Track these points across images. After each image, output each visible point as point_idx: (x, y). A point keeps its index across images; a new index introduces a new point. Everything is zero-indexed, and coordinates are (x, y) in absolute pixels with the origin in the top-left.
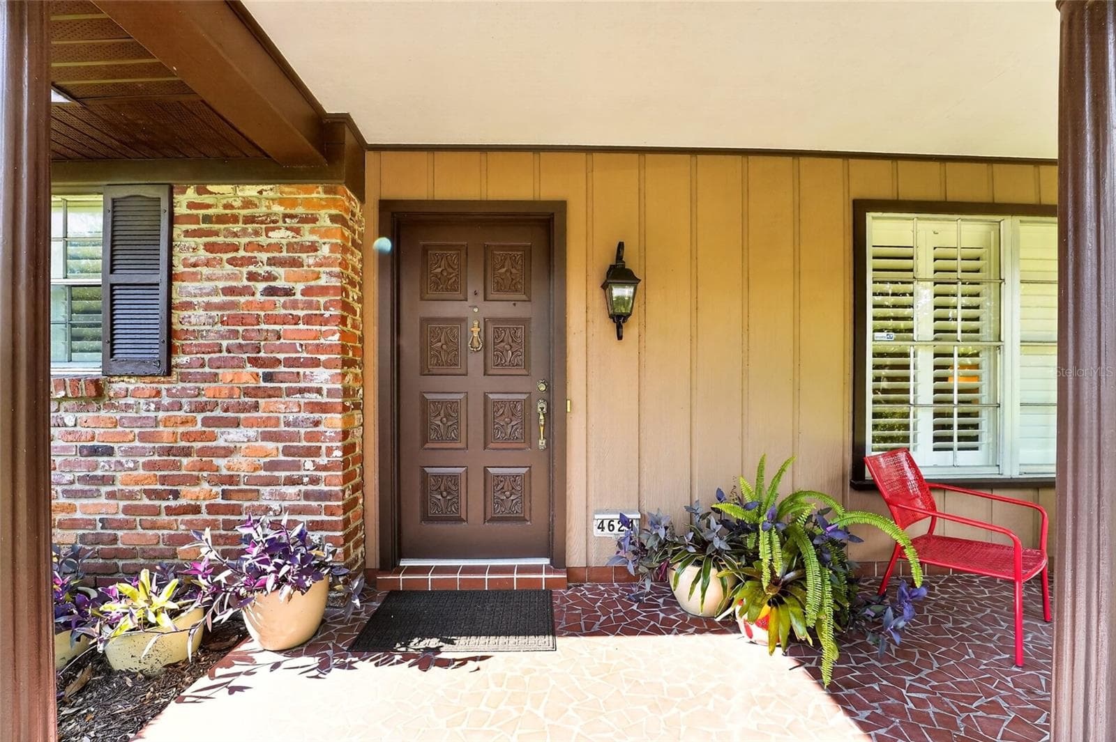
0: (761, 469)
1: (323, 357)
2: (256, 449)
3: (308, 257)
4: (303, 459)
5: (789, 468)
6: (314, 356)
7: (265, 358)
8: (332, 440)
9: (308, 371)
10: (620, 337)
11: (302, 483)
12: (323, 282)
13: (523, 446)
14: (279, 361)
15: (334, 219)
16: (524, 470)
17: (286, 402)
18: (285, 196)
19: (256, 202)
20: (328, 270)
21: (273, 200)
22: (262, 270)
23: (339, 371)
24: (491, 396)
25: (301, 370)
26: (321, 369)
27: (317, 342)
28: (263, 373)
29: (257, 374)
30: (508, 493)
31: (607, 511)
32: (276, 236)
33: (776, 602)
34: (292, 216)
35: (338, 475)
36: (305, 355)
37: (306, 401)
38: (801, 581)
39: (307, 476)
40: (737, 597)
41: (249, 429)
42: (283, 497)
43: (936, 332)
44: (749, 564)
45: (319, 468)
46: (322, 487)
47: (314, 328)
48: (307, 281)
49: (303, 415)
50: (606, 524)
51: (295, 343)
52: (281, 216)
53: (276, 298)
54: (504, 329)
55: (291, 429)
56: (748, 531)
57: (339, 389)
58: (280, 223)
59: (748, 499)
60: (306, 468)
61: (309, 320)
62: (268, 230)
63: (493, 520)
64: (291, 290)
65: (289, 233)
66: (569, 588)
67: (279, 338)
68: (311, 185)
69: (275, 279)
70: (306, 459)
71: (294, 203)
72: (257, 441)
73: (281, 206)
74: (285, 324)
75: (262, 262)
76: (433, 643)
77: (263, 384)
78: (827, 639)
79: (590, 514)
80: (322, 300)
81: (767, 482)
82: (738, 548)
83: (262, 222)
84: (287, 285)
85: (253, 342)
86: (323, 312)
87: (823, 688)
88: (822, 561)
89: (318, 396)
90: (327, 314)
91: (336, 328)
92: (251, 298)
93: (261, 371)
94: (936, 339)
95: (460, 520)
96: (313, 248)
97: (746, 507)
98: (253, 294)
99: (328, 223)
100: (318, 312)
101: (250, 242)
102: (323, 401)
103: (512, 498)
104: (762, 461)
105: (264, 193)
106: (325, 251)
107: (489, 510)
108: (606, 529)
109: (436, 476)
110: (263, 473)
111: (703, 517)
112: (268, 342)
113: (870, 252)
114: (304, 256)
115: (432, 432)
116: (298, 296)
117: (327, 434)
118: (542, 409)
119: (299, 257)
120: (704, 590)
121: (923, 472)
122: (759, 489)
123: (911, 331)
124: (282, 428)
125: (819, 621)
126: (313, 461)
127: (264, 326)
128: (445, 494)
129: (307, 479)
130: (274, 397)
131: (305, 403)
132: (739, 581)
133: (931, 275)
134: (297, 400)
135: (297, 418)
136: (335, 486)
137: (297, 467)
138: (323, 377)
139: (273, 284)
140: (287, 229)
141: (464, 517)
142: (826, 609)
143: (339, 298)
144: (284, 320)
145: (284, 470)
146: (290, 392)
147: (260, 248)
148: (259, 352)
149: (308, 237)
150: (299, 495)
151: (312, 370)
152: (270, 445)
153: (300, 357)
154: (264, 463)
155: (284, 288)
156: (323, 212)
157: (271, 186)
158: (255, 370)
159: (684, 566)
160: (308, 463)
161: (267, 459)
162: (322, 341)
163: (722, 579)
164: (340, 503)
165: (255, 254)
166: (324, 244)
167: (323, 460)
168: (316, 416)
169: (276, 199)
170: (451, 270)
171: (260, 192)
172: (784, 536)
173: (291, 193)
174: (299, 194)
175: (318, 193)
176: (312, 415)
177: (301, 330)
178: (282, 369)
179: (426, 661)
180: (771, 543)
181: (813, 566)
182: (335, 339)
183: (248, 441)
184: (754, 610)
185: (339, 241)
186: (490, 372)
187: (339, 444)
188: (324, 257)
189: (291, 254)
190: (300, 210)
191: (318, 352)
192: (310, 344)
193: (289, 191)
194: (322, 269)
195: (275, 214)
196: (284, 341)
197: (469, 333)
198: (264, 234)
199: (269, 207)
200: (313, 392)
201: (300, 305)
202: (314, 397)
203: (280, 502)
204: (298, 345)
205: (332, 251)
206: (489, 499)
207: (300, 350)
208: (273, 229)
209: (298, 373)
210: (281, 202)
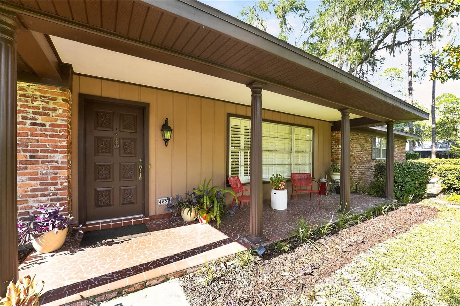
0: (205, 182)
1: (59, 150)
2: (26, 184)
3: (52, 113)
4: (49, 187)
5: (211, 180)
6: (55, 149)
7: (31, 149)
8: (63, 179)
9: (52, 155)
10: (166, 146)
11: (49, 196)
12: (59, 122)
13: (134, 179)
14: (38, 151)
15: (64, 100)
16: (134, 187)
17: (41, 166)
18: (41, 89)
19: (27, 89)
20: (61, 118)
21: (35, 89)
22: (30, 116)
23: (66, 155)
24: (122, 163)
25: (49, 154)
26: (58, 154)
27: (56, 144)
28: (30, 155)
29: (27, 156)
30: (128, 195)
31: (162, 198)
32: (36, 104)
33: (208, 213)
34: (44, 97)
35: (65, 192)
36: (51, 149)
37: (51, 165)
38: (213, 207)
39: (52, 193)
40: (198, 214)
41: (22, 177)
42: (40, 201)
43: (245, 147)
44: (201, 205)
45: (57, 190)
46: (59, 196)
47: (55, 139)
48: (52, 121)
49: (49, 171)
50: (162, 201)
51: (46, 144)
52: (39, 96)
53: (37, 127)
54: (127, 141)
55: (44, 176)
56: (201, 198)
57: (66, 161)
58: (39, 99)
59: (201, 189)
60: (51, 190)
61: (52, 136)
62: (32, 101)
63: (123, 204)
64: (44, 124)
65: (43, 103)
66: (150, 222)
67: (38, 142)
68: (54, 87)
69: (36, 119)
70: (51, 187)
71: (46, 92)
72: (26, 181)
73: (39, 92)
74: (41, 137)
75: (29, 113)
76: (111, 240)
77: (29, 159)
78: (218, 219)
79: (157, 199)
80: (58, 129)
81: (206, 185)
82: (199, 202)
83: (29, 97)
84: (42, 122)
85: (24, 143)
86: (59, 133)
87: (217, 229)
88: (218, 202)
89: (57, 164)
90: (61, 134)
91: (65, 139)
92: (24, 126)
93: (28, 154)
94: (244, 149)
95: (110, 205)
96: (55, 110)
97: (201, 191)
98: (25, 125)
99: (62, 101)
100: (57, 133)
101: (23, 105)
102: (59, 166)
103: (130, 196)
104: (205, 180)
105: (30, 86)
106: (61, 111)
107: (121, 200)
108: (162, 203)
109: (101, 191)
110: (29, 193)
111: (190, 196)
112: (32, 143)
113: (230, 126)
114: (50, 112)
115: (99, 176)
116: (47, 127)
117: (61, 177)
118: (141, 167)
119: (48, 113)
120: (191, 213)
121: (241, 181)
122: (204, 186)
123: (239, 147)
124: (39, 176)
125: (217, 214)
126: (54, 187)
127: (29, 137)
128: (104, 197)
129: (52, 194)
130: (35, 164)
131: (50, 167)
132: (199, 210)
133: (244, 133)
134: (47, 165)
135: (47, 172)
136: (64, 195)
137: (47, 190)
138: (58, 157)
139: (35, 121)
140: (42, 101)
141: (112, 204)
142: (218, 212)
143: (66, 129)
144: (41, 135)
145: (40, 192)
146: (43, 162)
147: (29, 107)
148: (28, 147)
149: (51, 105)
150: (48, 200)
151: (54, 154)
152: (33, 182)
153: (48, 150)
154: (30, 189)
155: (41, 123)
156: (59, 97)
157: (35, 84)
158: (26, 154)
159: (185, 208)
160: (52, 188)
161: (32, 188)
162: (59, 144)
163: (195, 210)
164: (67, 202)
165: (26, 109)
166: (60, 109)
167: (59, 187)
168: (56, 171)
169: (37, 90)
170: (106, 120)
171: (29, 86)
172: (210, 198)
173: (44, 88)
174: (48, 89)
175: (57, 90)
176: (54, 171)
177: (49, 139)
178: (39, 154)
179: (110, 244)
180: (206, 198)
181: (216, 203)
182: (65, 143)
183: (22, 181)
184: (202, 215)
185: (66, 109)
186: (122, 155)
187: (66, 181)
188: (60, 113)
189: (44, 111)
190: (48, 95)
191: (57, 148)
192: (53, 145)
193: (42, 87)
194: (59, 118)
195: (36, 95)
196: (40, 143)
197: (114, 142)
198: (30, 102)
199: (33, 92)
200: (54, 162)
201: (48, 130)
202: (55, 164)
203: (38, 204)
204: (47, 145)
205: (63, 112)
206: (121, 197)
207: (48, 147)
208: (36, 101)
209: (47, 155)
210: (39, 91)
